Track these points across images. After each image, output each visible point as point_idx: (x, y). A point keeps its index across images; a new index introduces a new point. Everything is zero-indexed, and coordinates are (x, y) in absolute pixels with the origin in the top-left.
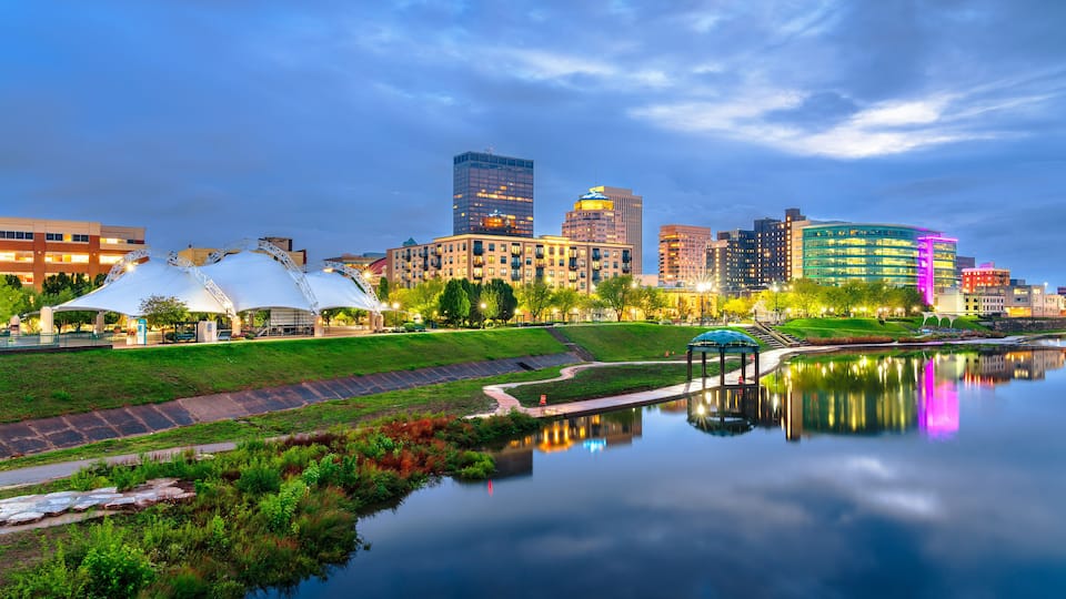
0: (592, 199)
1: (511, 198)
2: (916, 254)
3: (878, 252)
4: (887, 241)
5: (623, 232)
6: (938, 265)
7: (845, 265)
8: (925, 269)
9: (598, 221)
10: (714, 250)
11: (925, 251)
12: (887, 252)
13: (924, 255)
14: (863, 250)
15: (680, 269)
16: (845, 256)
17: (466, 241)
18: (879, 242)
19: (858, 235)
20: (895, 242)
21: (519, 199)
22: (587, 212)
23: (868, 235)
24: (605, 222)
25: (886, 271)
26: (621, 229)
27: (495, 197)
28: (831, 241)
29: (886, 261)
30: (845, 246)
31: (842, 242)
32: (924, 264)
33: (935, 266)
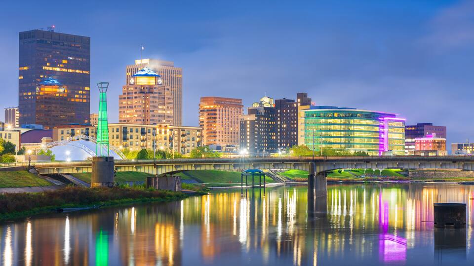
0: (146, 75)
1: (71, 71)
2: (377, 129)
3: (352, 128)
4: (357, 121)
5: (171, 103)
6: (391, 136)
7: (331, 137)
8: (383, 139)
9: (151, 95)
10: (245, 122)
11: (383, 127)
12: (357, 128)
13: (382, 130)
14: (343, 126)
15: (217, 134)
16: (331, 130)
17: (119, 127)
18: (352, 122)
19: (339, 117)
20: (363, 122)
21: (77, 71)
22: (142, 86)
23: (346, 117)
24: (157, 95)
25: (357, 140)
26: (169, 101)
27: (58, 69)
28: (323, 121)
29: (357, 134)
30: (331, 124)
31: (329, 121)
32: (382, 136)
33: (390, 137)
